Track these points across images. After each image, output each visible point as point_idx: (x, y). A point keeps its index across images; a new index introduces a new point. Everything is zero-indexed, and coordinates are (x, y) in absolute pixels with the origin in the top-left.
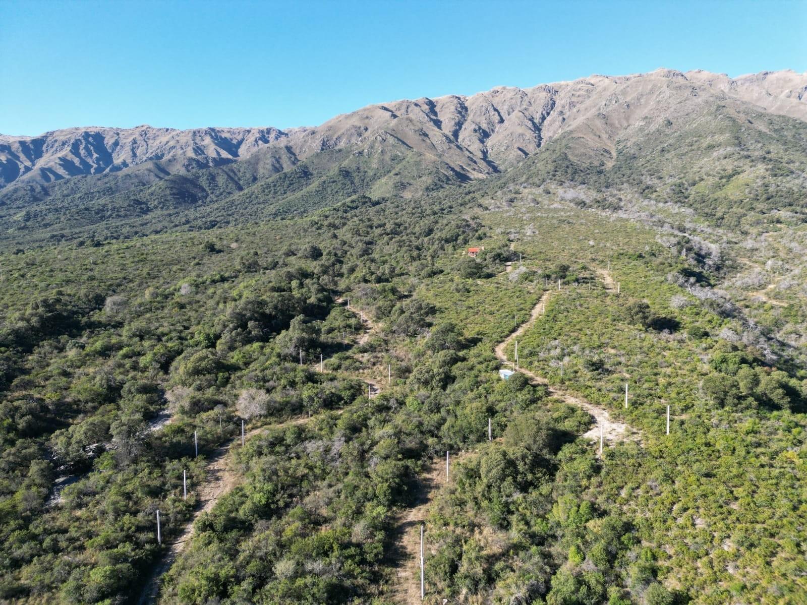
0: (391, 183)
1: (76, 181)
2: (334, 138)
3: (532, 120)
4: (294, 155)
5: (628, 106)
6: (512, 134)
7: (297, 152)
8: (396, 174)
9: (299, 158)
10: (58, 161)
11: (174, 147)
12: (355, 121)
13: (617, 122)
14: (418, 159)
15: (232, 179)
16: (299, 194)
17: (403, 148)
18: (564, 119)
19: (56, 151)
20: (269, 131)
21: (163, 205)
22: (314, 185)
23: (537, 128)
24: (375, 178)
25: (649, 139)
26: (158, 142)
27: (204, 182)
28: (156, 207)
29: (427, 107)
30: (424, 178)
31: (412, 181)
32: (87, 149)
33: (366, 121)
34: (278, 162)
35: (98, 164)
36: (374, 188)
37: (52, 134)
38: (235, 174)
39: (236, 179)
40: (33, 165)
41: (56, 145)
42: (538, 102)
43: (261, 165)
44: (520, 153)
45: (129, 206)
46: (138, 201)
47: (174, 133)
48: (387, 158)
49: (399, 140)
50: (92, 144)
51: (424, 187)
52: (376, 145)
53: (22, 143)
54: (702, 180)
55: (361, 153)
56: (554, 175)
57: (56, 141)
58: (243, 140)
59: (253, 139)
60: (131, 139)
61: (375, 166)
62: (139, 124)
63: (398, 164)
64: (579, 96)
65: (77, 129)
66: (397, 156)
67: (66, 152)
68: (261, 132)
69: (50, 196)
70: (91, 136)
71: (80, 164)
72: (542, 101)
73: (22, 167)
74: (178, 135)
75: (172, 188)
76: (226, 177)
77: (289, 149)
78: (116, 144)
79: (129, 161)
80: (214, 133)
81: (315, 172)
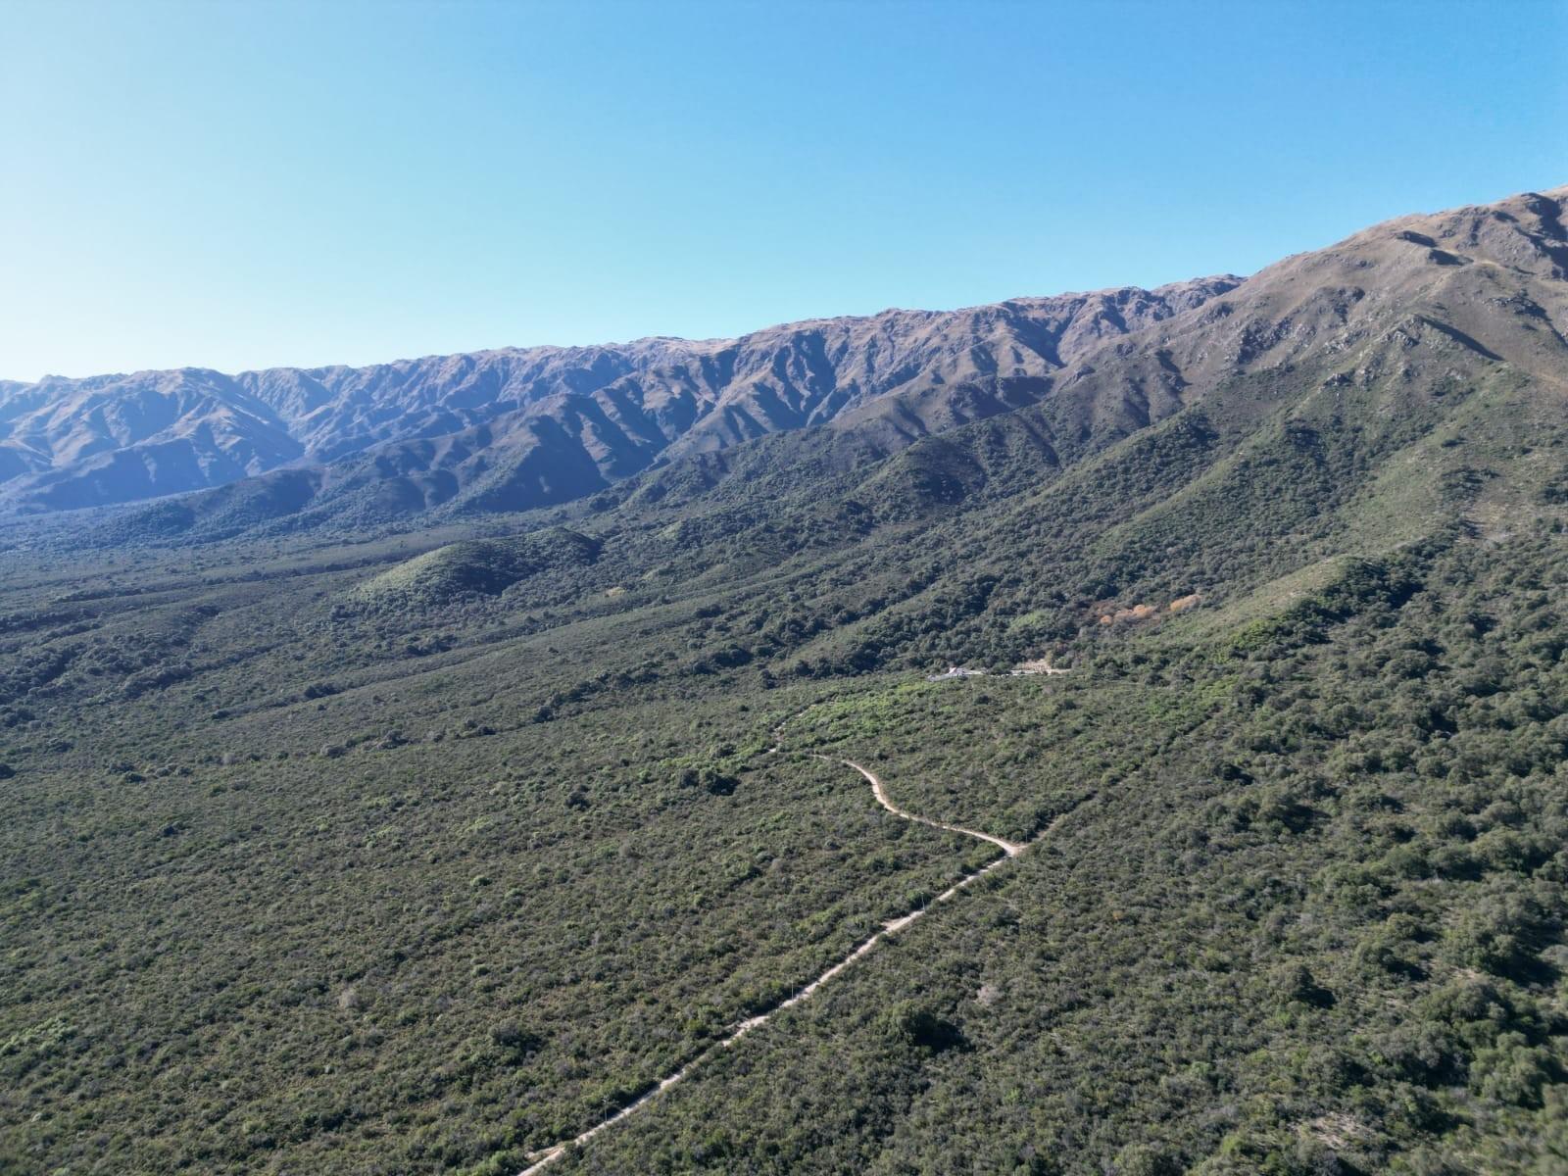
0: (1435, 472)
1: (769, 442)
2: (1276, 322)
4: (1176, 370)
7: (1181, 362)
8: (1451, 444)
9: (1185, 376)
10: (751, 391)
11: (937, 350)
12: (1331, 278)
14: (1518, 396)
15: (1036, 437)
16: (1180, 496)
17: (1469, 358)
19: (752, 370)
20: (1125, 296)
21: (900, 511)
22: (1220, 469)
24: (1384, 448)
26: (911, 339)
27: (980, 450)
28: (885, 518)
29: (1533, 217)
30: (1536, 456)
31: (1497, 465)
32: (797, 364)
33: (1360, 273)
34: (1139, 391)
35: (812, 390)
36: (1382, 481)
37: (746, 340)
38: (1045, 426)
39: (1046, 436)
40: (717, 398)
41: (753, 359)
43: (1101, 399)
45: (840, 517)
46: (856, 505)
47: (940, 320)
48: (1422, 388)
49: (1458, 336)
50: (805, 355)
51: (1538, 485)
52: (1391, 355)
53: (705, 360)
55: (1345, 380)
57: (752, 352)
58: (1068, 320)
59: (1089, 317)
60: (867, 338)
61: (1386, 414)
62: (883, 309)
63: (1453, 405)
65: (784, 327)
66: (1450, 383)
67: (764, 373)
68: (1108, 300)
69: (728, 473)
70: (806, 338)
71: (785, 392)
73: (700, 405)
74: (947, 323)
75: (918, 472)
76: (1025, 434)
77: (1165, 358)
78: (843, 349)
79: (860, 381)
80: (1013, 314)
81: (1223, 430)
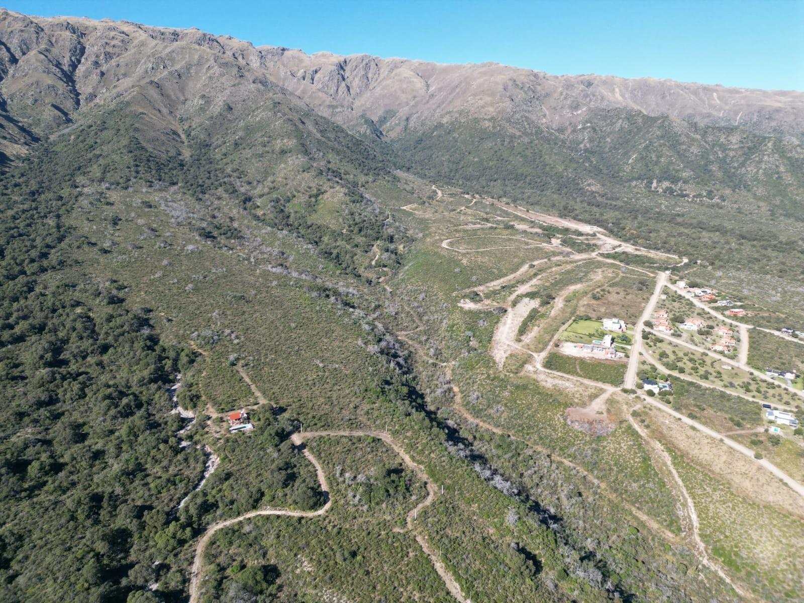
3: (58, 65)
5: (179, 75)
6: (37, 83)
13: (172, 94)
18: (103, 74)
23: (69, 78)
25: (215, 123)
42: (61, 43)
44: (56, 112)
54: (295, 196)
56: (137, 172)
64: (114, 46)
72: (68, 44)
